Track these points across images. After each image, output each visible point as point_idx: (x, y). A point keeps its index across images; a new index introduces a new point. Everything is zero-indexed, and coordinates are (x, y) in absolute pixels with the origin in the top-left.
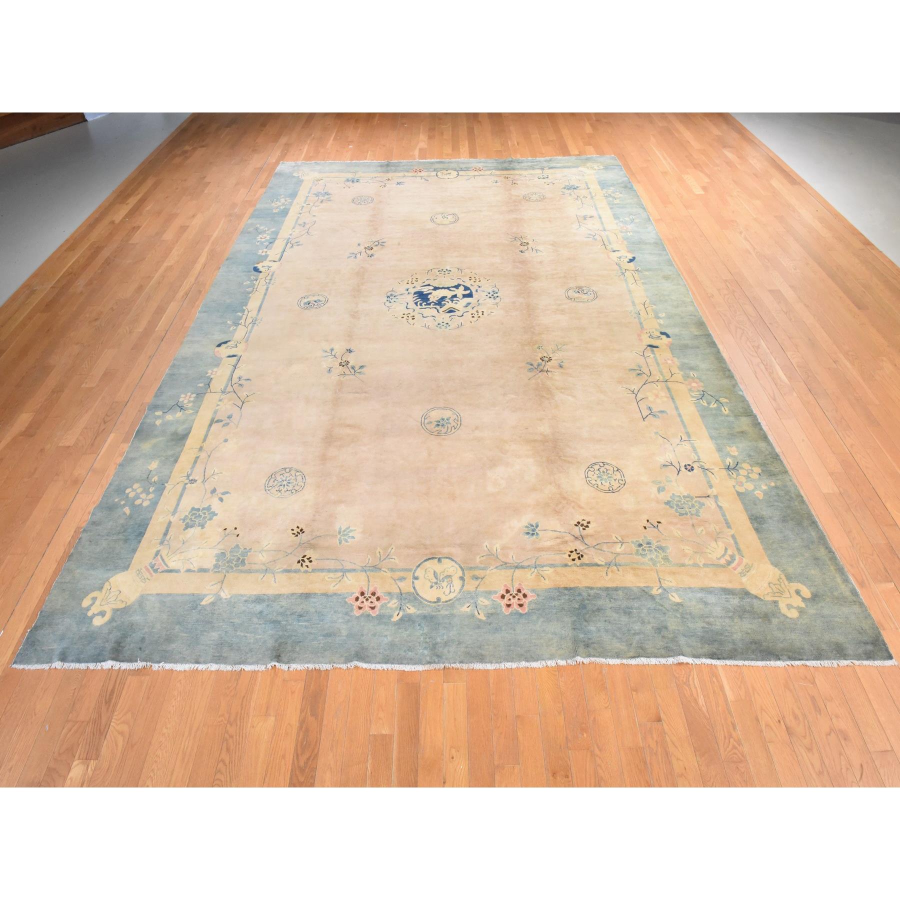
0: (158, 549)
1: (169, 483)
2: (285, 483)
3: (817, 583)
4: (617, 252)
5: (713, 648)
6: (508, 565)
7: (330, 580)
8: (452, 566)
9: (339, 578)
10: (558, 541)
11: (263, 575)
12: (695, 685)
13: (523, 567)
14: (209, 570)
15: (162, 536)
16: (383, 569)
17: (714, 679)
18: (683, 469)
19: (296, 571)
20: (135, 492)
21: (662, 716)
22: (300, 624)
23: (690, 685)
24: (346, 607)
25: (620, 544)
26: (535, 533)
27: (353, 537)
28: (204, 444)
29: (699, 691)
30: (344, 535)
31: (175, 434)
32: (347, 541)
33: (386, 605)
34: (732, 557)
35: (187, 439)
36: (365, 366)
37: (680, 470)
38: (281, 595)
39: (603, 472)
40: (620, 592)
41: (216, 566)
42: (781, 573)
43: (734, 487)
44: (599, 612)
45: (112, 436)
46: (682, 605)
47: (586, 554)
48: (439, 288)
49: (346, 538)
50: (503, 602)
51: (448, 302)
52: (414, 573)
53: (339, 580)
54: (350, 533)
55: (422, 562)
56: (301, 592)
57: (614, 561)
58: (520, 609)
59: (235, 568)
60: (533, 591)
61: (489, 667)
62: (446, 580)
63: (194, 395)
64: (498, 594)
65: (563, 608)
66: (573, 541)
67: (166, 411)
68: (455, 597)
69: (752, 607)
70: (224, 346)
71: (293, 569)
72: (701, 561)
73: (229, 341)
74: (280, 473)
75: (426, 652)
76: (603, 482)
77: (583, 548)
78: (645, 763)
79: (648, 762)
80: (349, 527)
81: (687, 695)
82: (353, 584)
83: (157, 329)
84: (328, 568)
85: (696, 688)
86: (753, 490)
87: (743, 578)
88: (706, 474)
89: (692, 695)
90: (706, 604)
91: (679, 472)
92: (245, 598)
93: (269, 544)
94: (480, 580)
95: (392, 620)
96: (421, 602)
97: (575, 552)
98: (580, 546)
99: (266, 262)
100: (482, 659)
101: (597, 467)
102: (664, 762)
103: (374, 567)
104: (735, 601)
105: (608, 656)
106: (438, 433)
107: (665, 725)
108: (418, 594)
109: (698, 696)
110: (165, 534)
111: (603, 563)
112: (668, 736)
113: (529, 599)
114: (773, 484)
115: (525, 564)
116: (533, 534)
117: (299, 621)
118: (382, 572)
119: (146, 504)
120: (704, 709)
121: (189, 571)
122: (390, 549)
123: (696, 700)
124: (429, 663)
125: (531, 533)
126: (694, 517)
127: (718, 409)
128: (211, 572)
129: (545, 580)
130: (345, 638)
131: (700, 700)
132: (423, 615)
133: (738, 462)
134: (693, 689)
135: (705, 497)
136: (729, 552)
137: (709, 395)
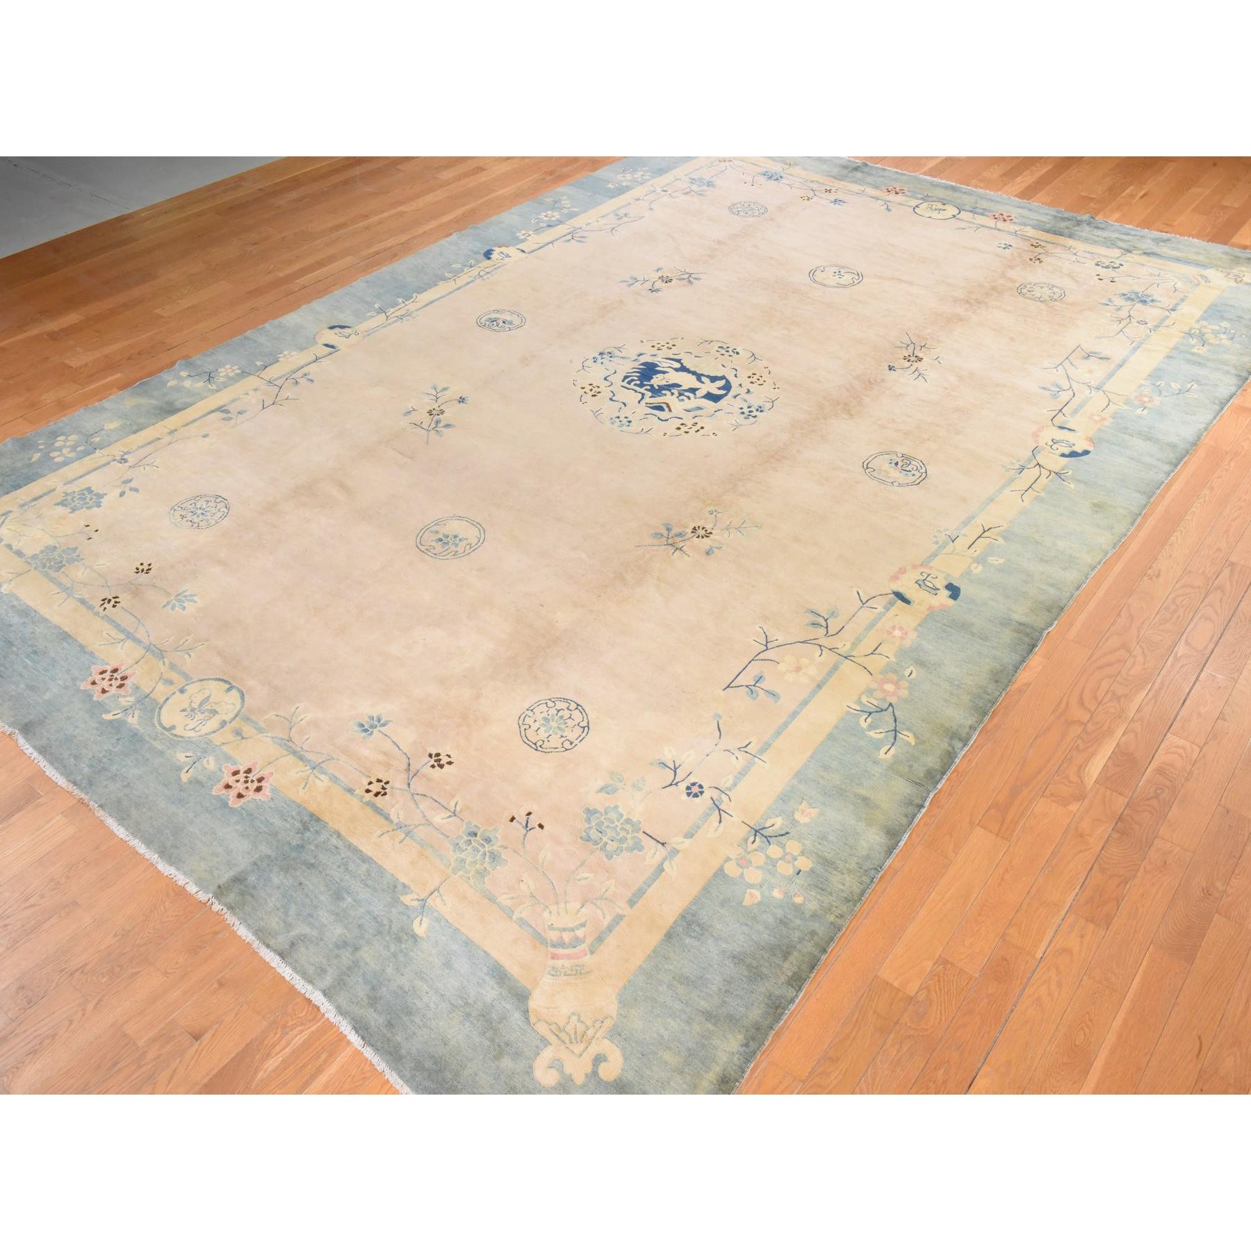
0: (12, 510)
1: (101, 451)
2: (199, 512)
3: (648, 1072)
4: (1066, 430)
5: (375, 1019)
6: (290, 744)
7: (107, 636)
8: (233, 704)
9: (115, 639)
10: (381, 758)
11: (59, 591)
12: (292, 1039)
13: (301, 758)
14: (25, 556)
15: (30, 498)
16: (166, 660)
17: (324, 1056)
18: (683, 786)
19: (90, 608)
20: (64, 443)
21: (207, 1036)
22: (26, 660)
23: (287, 1033)
24: (82, 673)
25: (449, 814)
26: (371, 730)
27: (184, 608)
28: (182, 428)
29: (288, 1050)
30: (180, 601)
31: (170, 404)
32: (173, 608)
33: (118, 697)
34: (576, 941)
35: (173, 415)
36: (454, 426)
37: (676, 784)
38: (48, 620)
39: (562, 717)
40: (364, 867)
41: (34, 557)
42: (615, 1017)
43: (728, 859)
44: (309, 868)
45: (119, 375)
46: (416, 941)
47: (392, 795)
48: (688, 371)
49: (177, 604)
50: (227, 779)
51: (673, 394)
52: (187, 685)
53: (114, 641)
54: (186, 603)
55: (209, 679)
56: (66, 630)
57: (412, 827)
58: (232, 799)
59: (46, 569)
60: (274, 790)
61: (121, 832)
62: (206, 713)
63: (239, 371)
64: (236, 766)
65: (276, 834)
66: (399, 771)
67: (191, 375)
68: (189, 738)
69: (503, 1018)
70: (337, 330)
71: (91, 603)
72: (522, 912)
73: (349, 327)
74: (208, 499)
75: (86, 770)
76: (543, 729)
77: (398, 786)
78: (115, 1064)
79: (119, 1066)
80: (194, 596)
81: (266, 1042)
82: (121, 655)
83: (297, 281)
84: (119, 623)
85: (288, 1044)
86: (751, 886)
87: (549, 976)
88: (709, 815)
89: (274, 1046)
90: (448, 965)
91: (671, 785)
92: (15, 603)
93: (104, 564)
94: (240, 738)
95: (103, 716)
96: (153, 717)
97: (383, 784)
98: (398, 782)
99: (514, 248)
100: (122, 819)
101: (560, 705)
102: (133, 1082)
103: (161, 651)
104: (491, 992)
105: (246, 921)
106: (427, 550)
107: (195, 1048)
108: (160, 708)
109: (277, 1054)
110: (35, 499)
111: (396, 821)
112: (180, 1062)
113: (259, 796)
114: (798, 900)
115: (309, 756)
116: (366, 730)
117: (28, 656)
118: (162, 662)
119: (57, 460)
120: (260, 1075)
121: (9, 547)
122: (200, 644)
123: (267, 1056)
124: (75, 783)
125: (366, 727)
126: (603, 855)
127: (877, 745)
128: (23, 560)
129: (303, 788)
130: (41, 701)
131: (272, 1060)
132: (136, 731)
133: (787, 833)
134: (283, 1042)
135: (658, 842)
136: (580, 933)
137: (894, 715)
